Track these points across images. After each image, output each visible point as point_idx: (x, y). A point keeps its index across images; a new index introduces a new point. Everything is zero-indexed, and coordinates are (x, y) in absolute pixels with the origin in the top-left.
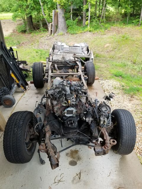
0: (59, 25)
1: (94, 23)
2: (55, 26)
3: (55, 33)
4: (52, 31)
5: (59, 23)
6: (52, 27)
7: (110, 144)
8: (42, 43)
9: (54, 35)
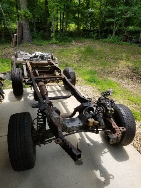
0: (24, 36)
1: (59, 36)
2: (20, 37)
3: (20, 44)
4: (16, 42)
5: (24, 34)
6: (16, 38)
7: (121, 131)
8: (7, 53)
9: (19, 46)
